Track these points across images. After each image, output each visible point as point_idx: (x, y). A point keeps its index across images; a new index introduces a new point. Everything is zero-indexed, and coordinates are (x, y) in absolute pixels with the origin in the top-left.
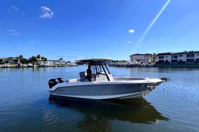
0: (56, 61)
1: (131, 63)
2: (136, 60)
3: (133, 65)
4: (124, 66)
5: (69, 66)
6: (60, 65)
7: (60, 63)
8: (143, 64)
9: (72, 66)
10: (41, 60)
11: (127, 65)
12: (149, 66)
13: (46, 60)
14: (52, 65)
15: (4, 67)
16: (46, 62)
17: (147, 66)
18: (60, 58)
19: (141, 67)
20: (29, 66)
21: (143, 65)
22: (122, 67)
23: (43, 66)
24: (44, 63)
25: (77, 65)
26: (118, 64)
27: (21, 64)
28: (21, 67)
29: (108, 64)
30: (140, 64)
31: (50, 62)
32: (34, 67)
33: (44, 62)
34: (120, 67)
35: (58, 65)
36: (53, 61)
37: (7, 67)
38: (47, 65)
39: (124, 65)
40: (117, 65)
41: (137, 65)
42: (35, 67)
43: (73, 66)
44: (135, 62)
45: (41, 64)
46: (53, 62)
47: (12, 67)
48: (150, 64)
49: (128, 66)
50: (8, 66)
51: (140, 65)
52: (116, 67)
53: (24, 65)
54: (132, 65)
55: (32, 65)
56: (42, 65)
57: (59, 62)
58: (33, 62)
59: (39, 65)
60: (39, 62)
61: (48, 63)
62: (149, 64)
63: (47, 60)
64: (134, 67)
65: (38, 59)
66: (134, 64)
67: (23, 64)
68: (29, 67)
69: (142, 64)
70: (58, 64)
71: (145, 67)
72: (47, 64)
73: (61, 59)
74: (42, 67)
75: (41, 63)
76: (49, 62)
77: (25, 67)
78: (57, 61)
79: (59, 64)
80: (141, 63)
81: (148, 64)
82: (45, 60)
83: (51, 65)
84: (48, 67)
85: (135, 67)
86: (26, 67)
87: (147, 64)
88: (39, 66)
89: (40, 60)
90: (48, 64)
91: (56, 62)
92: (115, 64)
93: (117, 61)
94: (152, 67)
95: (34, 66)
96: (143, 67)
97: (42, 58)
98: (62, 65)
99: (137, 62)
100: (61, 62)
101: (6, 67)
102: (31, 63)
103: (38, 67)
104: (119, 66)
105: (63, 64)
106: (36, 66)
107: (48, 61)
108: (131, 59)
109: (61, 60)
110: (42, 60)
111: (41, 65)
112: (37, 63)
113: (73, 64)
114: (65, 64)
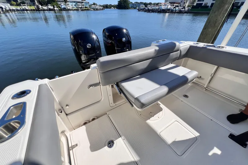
1: (163, 7)
2: (170, 3)
3: (165, 10)
5: (94, 9)
6: (84, 9)
7: (83, 5)
8: (177, 8)
9: (97, 10)
11: (157, 10)
12: (182, 11)
15: (23, 10)
16: (67, 3)
17: (180, 12)
19: (173, 13)
20: (50, 8)
21: (176, 11)
23: (65, 9)
24: (65, 5)
25: (103, 9)
26: (148, 8)
27: (40, 6)
28: (41, 10)
29: (138, 8)
30: (172, 8)
31: (71, 4)
32: (56, 11)
33: (65, 3)
35: (81, 8)
36: (74, 2)
37: (27, 10)
38: (69, 8)
40: (146, 10)
41: (169, 10)
43: (98, 10)
44: (168, 6)
46: (74, 4)
47: (31, 10)
49: (159, 11)
50: (27, 8)
51: (172, 10)
52: (145, 12)
53: (44, 7)
54: (163, 10)
55: (52, 7)
58: (52, 3)
59: (60, 7)
60: (59, 3)
61: (70, 5)
62: (183, 8)
67: (41, 6)
68: (50, 10)
69: (175, 9)
71: (177, 13)
74: (64, 10)
75: (62, 4)
76: (70, 4)
77: (45, 10)
78: (79, 2)
80: (174, 8)
82: (65, 0)
83: (74, 9)
84: (71, 10)
85: (166, 12)
86: (47, 10)
87: (180, 9)
89: (59, 1)
91: (78, 4)
92: (145, 8)
94: (186, 12)
95: (55, 9)
96: (175, 13)
98: (86, 9)
101: (25, 10)
102: (50, 5)
103: (59, 10)
104: (149, 11)
106: (57, 9)
107: (68, 2)
110: (61, 1)
111: (62, 7)
112: (57, 4)
113: (97, 7)
114: (89, 7)
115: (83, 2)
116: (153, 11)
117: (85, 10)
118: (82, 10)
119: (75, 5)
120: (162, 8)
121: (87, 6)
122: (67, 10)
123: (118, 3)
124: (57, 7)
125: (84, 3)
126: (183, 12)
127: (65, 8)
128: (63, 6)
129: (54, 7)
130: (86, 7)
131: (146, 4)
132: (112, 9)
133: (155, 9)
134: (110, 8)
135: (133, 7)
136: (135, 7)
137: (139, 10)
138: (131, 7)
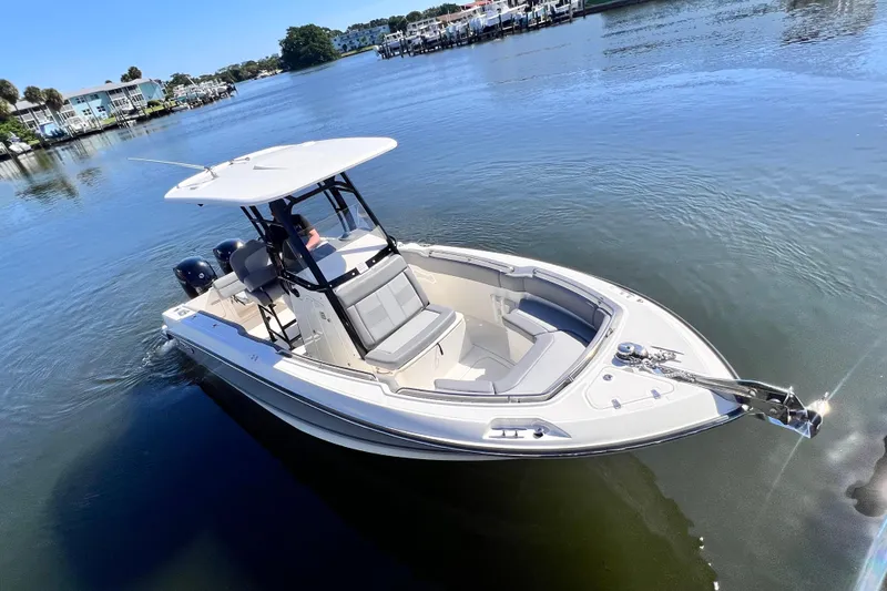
0: (112, 92)
1: (483, 20)
3: (493, 27)
4: (452, 43)
5: (194, 103)
6: (148, 111)
7: (139, 98)
8: (537, 9)
9: (206, 100)
10: (31, 105)
11: (463, 35)
12: (563, 13)
13: (59, 99)
14: (105, 120)
16: (64, 110)
17: (555, 20)
18: (127, 72)
19: (529, 29)
21: (538, 19)
22: (443, 49)
23: (61, 139)
24: (58, 118)
25: (230, 90)
26: (423, 38)
29: (377, 47)
30: (520, 13)
31: (84, 106)
32: (19, 157)
33: (54, 113)
34: (435, 51)
35: (134, 111)
36: (95, 96)
38: (77, 127)
39: (451, 36)
40: (417, 47)
41: (507, 23)
42: (25, 152)
43: (211, 100)
44: (499, 10)
45: (42, 127)
46: (98, 102)
48: (564, 8)
49: (471, 38)
51: (521, 20)
52: (416, 55)
54: (487, 29)
56: (54, 137)
57: (133, 94)
59: (34, 136)
60: (26, 119)
61: (80, 115)
62: (561, 4)
63: (64, 98)
64: (498, 37)
65: (12, 108)
66: (498, 22)
69: (530, 13)
70: (131, 108)
71: (547, 24)
72: (76, 121)
73: (134, 74)
74: (60, 143)
75: (42, 122)
76: (78, 109)
78: (118, 91)
79: (138, 104)
80: (527, 10)
81: (557, 6)
82: (53, 102)
83: (102, 123)
84: (89, 134)
85: (502, 34)
87: (552, 8)
88: (37, 142)
89: (25, 111)
90: (80, 119)
91: (114, 98)
92: (410, 42)
93: (414, 16)
94: (576, 15)
95: (12, 147)
96: (536, 28)
97: (32, 94)
98: (157, 109)
99: (506, 10)
100: (138, 92)
103: (36, 147)
104: (428, 48)
105: (155, 98)
106: (24, 145)
107: (66, 102)
109: (134, 78)
110: (36, 109)
111: (48, 131)
112: (18, 127)
113: (205, 89)
114: (167, 100)
115: (132, 88)
116: (446, 43)
117: (154, 115)
118: (141, 120)
119: (101, 108)
120: (479, 22)
121: (158, 95)
122: (70, 140)
123: (284, 50)
124: (21, 141)
125: (138, 89)
126: (568, 18)
127: (61, 134)
128: (48, 125)
129: (7, 144)
130: (151, 104)
131: (396, 24)
132: (263, 77)
133: (455, 35)
134: (254, 75)
135: (349, 48)
136: (357, 44)
137: (386, 53)
138: (340, 47)
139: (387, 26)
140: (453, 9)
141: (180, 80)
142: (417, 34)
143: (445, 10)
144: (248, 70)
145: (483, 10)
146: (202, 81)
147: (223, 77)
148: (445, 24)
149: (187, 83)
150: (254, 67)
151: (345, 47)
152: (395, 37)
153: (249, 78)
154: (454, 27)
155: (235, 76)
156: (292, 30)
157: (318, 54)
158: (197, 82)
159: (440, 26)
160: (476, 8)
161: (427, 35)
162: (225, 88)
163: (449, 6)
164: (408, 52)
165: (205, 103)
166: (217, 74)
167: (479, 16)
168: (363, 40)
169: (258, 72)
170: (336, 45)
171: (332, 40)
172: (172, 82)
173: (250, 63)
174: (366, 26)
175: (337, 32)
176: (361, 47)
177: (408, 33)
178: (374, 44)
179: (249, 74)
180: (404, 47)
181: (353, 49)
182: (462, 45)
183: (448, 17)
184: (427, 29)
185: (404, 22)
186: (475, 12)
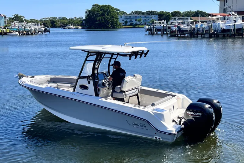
1: (222, 25)
3: (228, 31)
4: (198, 34)
5: (21, 33)
9: (29, 33)
11: (207, 31)
22: (191, 37)
25: (45, 31)
26: (179, 27)
29: (147, 27)
39: (198, 30)
40: (175, 32)
43: (32, 34)
44: (235, 21)
49: (212, 34)
52: (171, 36)
54: (224, 31)
64: (230, 37)
66: (233, 28)
85: (233, 36)
92: (169, 28)
93: (176, 14)
104: (181, 34)
108: (224, 10)
113: (31, 27)
114: (5, 28)
116: (194, 34)
120: (219, 26)
123: (87, 16)
131: (163, 16)
132: (69, 28)
133: (201, 30)
134: (64, 26)
135: (129, 23)
136: (134, 22)
137: (152, 32)
138: (123, 22)
139: (157, 16)
140: (203, 14)
141: (18, 18)
142: (175, 24)
143: (198, 14)
144: (61, 22)
145: (224, 19)
146: (30, 22)
147: (45, 23)
148: (196, 22)
149: (21, 21)
150: (66, 21)
151: (126, 22)
152: (160, 23)
153: (60, 27)
154: (202, 25)
155: (52, 23)
156: (96, 6)
157: (108, 22)
158: (27, 22)
159: (192, 23)
160: (219, 17)
161: (182, 26)
162: (43, 29)
163: (201, 12)
164: (167, 34)
165: (27, 34)
166: (41, 20)
167: (220, 21)
168: (139, 21)
169: (67, 25)
170: (121, 21)
171: (119, 16)
172: (12, 19)
173: (63, 19)
174: (143, 13)
175: (124, 13)
176: (136, 25)
177: (169, 23)
178: (145, 24)
179: (62, 25)
180: (165, 32)
181: (131, 25)
182: (204, 37)
183: (198, 19)
184: (183, 23)
185: (169, 16)
186: (218, 19)
